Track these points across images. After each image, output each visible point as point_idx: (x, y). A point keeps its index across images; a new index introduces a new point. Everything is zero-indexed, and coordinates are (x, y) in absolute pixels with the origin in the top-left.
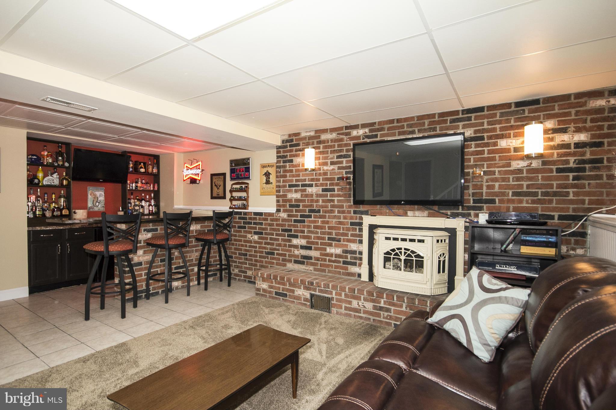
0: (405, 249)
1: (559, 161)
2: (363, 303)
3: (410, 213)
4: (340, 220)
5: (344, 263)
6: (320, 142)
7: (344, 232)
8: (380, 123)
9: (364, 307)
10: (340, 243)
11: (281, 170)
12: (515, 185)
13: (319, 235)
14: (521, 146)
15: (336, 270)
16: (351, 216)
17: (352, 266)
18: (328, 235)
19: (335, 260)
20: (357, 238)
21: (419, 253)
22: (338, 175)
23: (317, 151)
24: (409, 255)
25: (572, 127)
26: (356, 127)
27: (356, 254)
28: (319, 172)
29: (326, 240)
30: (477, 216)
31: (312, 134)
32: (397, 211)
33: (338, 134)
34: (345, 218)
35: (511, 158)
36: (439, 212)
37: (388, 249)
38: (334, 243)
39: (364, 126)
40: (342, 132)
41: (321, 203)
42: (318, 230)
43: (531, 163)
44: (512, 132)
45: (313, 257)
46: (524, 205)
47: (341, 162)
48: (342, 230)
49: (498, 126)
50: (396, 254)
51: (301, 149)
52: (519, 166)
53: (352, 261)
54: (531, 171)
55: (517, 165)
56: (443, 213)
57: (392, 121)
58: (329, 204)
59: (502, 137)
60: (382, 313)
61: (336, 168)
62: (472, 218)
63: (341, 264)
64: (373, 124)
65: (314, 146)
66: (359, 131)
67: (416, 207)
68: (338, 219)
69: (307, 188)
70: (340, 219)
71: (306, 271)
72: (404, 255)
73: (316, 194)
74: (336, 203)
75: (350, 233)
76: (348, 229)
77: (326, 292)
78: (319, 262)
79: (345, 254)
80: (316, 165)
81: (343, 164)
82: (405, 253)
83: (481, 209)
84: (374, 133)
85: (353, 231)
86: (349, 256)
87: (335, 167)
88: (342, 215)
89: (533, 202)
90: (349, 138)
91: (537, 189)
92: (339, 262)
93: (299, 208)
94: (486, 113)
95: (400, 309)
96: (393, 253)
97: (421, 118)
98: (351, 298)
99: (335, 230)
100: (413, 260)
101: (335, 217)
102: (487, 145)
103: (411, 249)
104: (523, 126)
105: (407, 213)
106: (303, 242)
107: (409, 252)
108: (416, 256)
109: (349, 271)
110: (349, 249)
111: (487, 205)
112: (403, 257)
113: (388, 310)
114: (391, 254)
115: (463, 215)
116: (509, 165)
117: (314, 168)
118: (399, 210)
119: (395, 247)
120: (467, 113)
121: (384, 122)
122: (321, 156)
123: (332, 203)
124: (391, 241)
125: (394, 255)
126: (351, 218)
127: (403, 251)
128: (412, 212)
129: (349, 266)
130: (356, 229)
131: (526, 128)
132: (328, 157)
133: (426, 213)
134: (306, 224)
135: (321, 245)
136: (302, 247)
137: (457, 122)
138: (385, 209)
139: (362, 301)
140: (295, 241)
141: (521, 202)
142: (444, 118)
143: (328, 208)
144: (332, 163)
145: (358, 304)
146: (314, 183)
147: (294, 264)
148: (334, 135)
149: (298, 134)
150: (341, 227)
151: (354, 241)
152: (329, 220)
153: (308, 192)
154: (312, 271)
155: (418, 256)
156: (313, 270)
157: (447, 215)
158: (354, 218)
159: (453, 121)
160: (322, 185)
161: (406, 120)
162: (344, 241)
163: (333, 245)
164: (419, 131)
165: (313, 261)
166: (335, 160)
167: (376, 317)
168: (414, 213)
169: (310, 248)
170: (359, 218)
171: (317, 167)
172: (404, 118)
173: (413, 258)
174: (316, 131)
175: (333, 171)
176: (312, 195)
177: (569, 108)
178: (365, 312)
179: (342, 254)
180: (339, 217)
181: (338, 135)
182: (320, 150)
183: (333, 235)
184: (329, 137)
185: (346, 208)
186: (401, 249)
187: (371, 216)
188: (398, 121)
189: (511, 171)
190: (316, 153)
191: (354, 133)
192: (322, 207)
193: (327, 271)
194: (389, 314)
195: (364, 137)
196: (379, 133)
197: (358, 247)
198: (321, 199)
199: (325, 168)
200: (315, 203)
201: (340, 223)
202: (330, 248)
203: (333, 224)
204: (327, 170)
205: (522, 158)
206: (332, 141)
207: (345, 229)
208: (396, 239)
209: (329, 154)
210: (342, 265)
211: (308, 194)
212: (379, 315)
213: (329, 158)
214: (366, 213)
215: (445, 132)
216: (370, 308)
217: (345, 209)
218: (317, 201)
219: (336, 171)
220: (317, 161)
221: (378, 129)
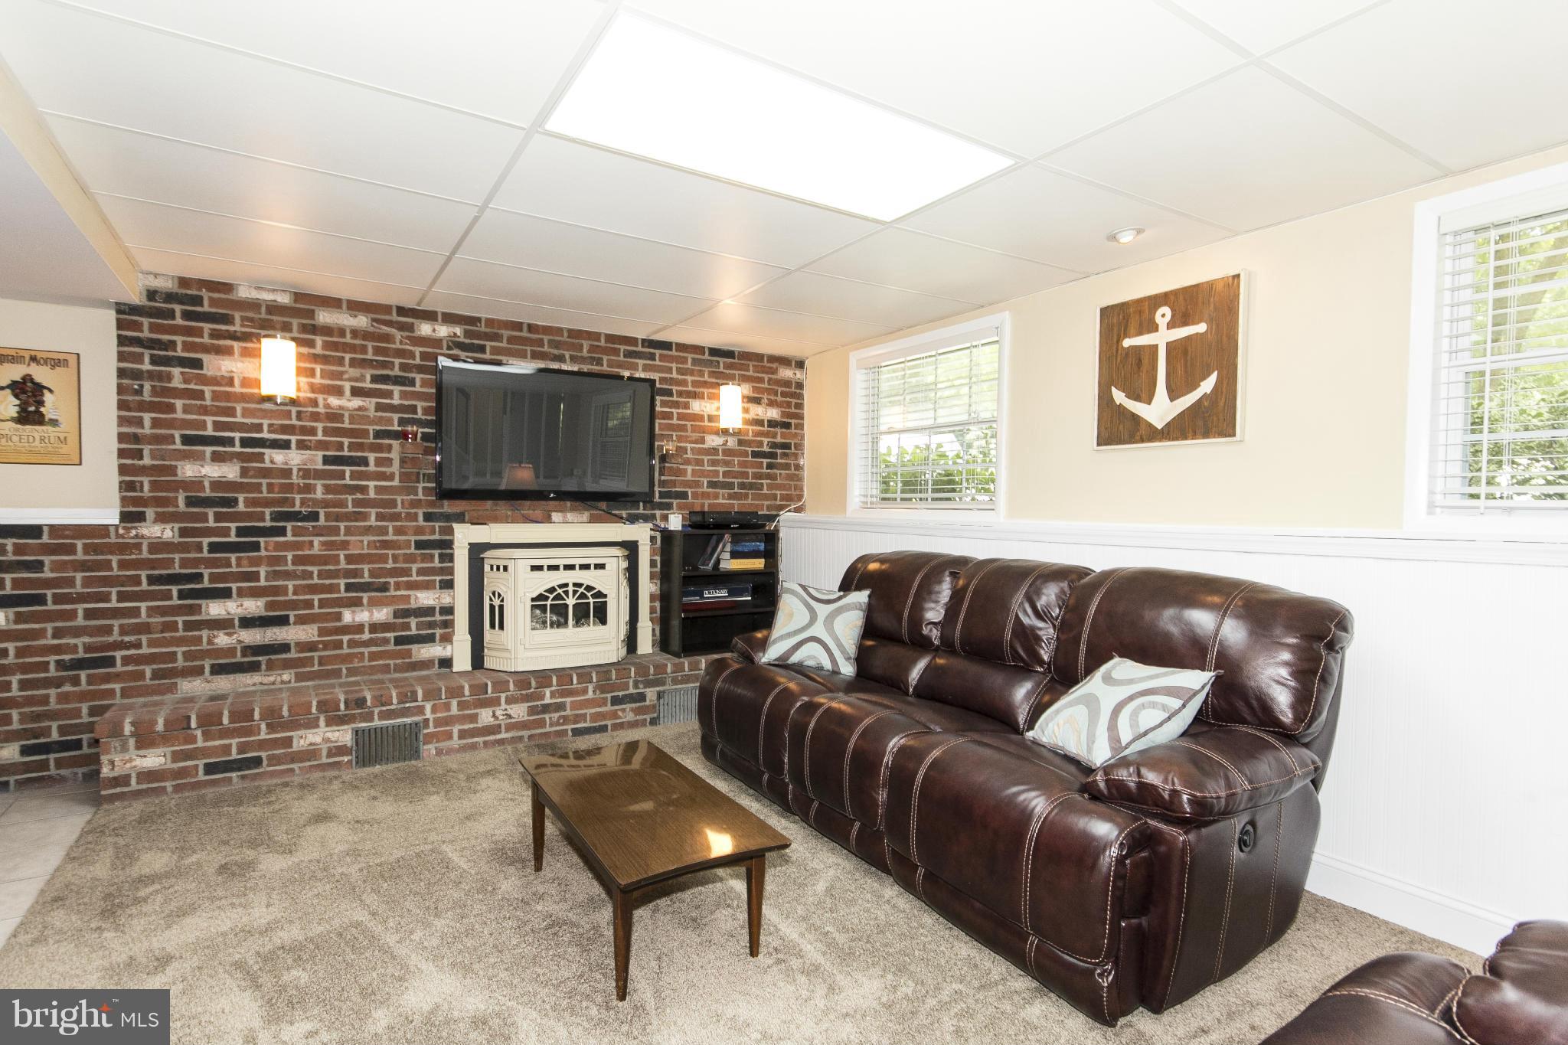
0: (575, 585)
1: (754, 441)
2: (506, 710)
3: (556, 516)
4: (384, 538)
5: (399, 641)
6: (314, 329)
7: (398, 565)
8: (490, 322)
9: (509, 716)
10: (388, 594)
11: (142, 386)
12: (710, 471)
13: (316, 581)
14: (715, 413)
15: (373, 663)
16: (418, 526)
17: (420, 645)
18: (345, 578)
19: (371, 639)
20: (433, 578)
21: (599, 587)
22: (377, 424)
23: (305, 350)
24: (583, 596)
25: (765, 398)
26: (430, 316)
27: (434, 615)
28: (310, 409)
29: (339, 592)
30: (665, 518)
31: (284, 299)
32: (531, 512)
33: (374, 320)
34: (399, 531)
35: (704, 430)
36: (610, 513)
37: (541, 590)
38: (365, 596)
39: (450, 319)
40: (387, 317)
41: (319, 494)
42: (310, 568)
43: (727, 441)
44: (706, 391)
45: (292, 645)
46: (721, 501)
47: (389, 394)
48: (390, 561)
49: (689, 378)
50: (558, 597)
51: (238, 334)
52: (715, 444)
53: (421, 632)
54: (728, 452)
55: (713, 441)
56: (615, 515)
57: (518, 326)
58: (350, 498)
59: (695, 395)
60: (547, 717)
61: (372, 408)
62: (658, 522)
63: (391, 647)
64: (473, 321)
65: (292, 335)
66: (437, 327)
67: (568, 504)
68: (378, 535)
69: (267, 451)
70: (387, 533)
71: (266, 687)
72: (574, 596)
73: (299, 470)
74: (372, 494)
75: (414, 567)
76: (410, 558)
77: (404, 712)
78: (316, 654)
79: (401, 620)
80: (299, 389)
81: (392, 399)
82: (575, 592)
83: (669, 507)
84: (476, 342)
85: (423, 561)
86: (413, 622)
87: (370, 403)
88: (390, 526)
89: (730, 497)
90: (408, 338)
91: (733, 478)
92: (386, 641)
93: (233, 507)
94: (674, 353)
95: (582, 698)
96: (551, 596)
97: (575, 334)
98: (475, 708)
99: (369, 563)
100: (589, 603)
101: (368, 530)
102: (676, 405)
103: (586, 583)
104: (718, 385)
105: (550, 516)
106: (254, 606)
107: (581, 590)
108: (594, 596)
109: (413, 659)
110: (413, 605)
111: (678, 501)
112: (571, 601)
113: (560, 707)
114: (547, 598)
115: (647, 519)
116: (702, 441)
117: (293, 395)
118: (534, 510)
119: (554, 584)
120: (649, 347)
121: (499, 321)
122: (318, 368)
123: (359, 496)
124: (545, 573)
125: (553, 600)
126: (419, 531)
127: (571, 589)
128: (560, 514)
129: (414, 647)
130: (432, 556)
131: (722, 388)
132: (342, 373)
133: (586, 515)
134: (263, 553)
135: (320, 607)
136: (247, 622)
137: (635, 358)
138: (503, 508)
139: (503, 705)
140: (215, 609)
141: (716, 497)
142: (616, 346)
143: (347, 507)
144: (356, 392)
145: (494, 715)
146: (293, 439)
147: (210, 678)
148: (362, 321)
149: (227, 287)
150: (388, 554)
151: (427, 586)
152: (348, 538)
153: (272, 462)
154: (290, 682)
155: (600, 594)
156: (293, 680)
157: (622, 518)
158: (427, 530)
159: (628, 354)
160: (321, 445)
161: (547, 330)
162: (398, 586)
163: (365, 601)
164: (573, 359)
165: (293, 654)
166: (367, 385)
167: (534, 729)
168: (565, 517)
169: (283, 621)
170: (439, 531)
171: (302, 395)
172: (543, 327)
173: (588, 598)
174: (296, 294)
175: (360, 413)
176: (286, 473)
177: (762, 373)
178: (510, 727)
179: (393, 621)
180: (383, 531)
181: (375, 324)
182: (312, 351)
183: (363, 577)
184: (346, 322)
185: (402, 508)
186: (566, 585)
187: (472, 524)
188: (532, 328)
189: (705, 449)
190: (300, 357)
191: (425, 329)
192: (326, 504)
193: (344, 671)
194: (563, 713)
195: (450, 344)
196: (489, 344)
197: (439, 598)
198: (319, 485)
199: (334, 401)
200: (299, 493)
201: (386, 545)
202: (353, 612)
203: (363, 549)
204: (341, 408)
205: (717, 433)
206: (355, 333)
207: (401, 558)
208: (554, 568)
209: (347, 368)
210: (395, 648)
211: (270, 469)
212: (541, 723)
213: (346, 376)
214: (460, 518)
215: (617, 370)
216: (521, 715)
217: (399, 509)
218: (309, 489)
219: (372, 413)
220: (304, 380)
221: (486, 334)
